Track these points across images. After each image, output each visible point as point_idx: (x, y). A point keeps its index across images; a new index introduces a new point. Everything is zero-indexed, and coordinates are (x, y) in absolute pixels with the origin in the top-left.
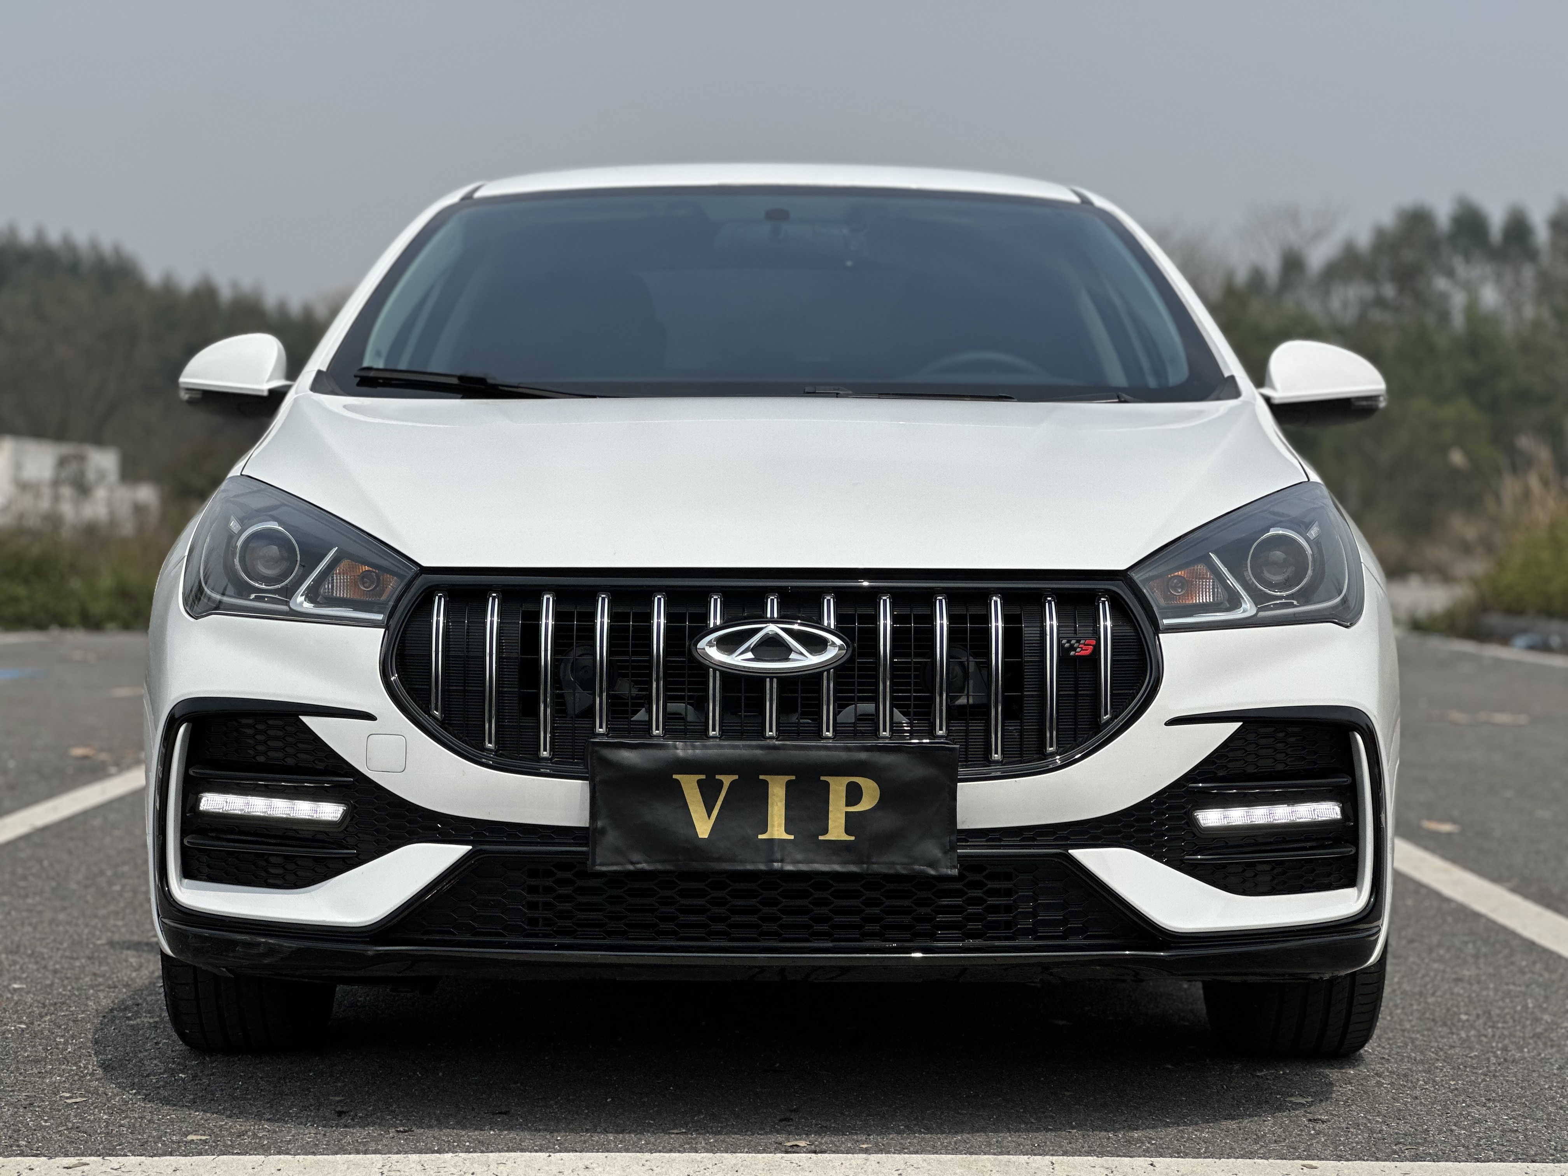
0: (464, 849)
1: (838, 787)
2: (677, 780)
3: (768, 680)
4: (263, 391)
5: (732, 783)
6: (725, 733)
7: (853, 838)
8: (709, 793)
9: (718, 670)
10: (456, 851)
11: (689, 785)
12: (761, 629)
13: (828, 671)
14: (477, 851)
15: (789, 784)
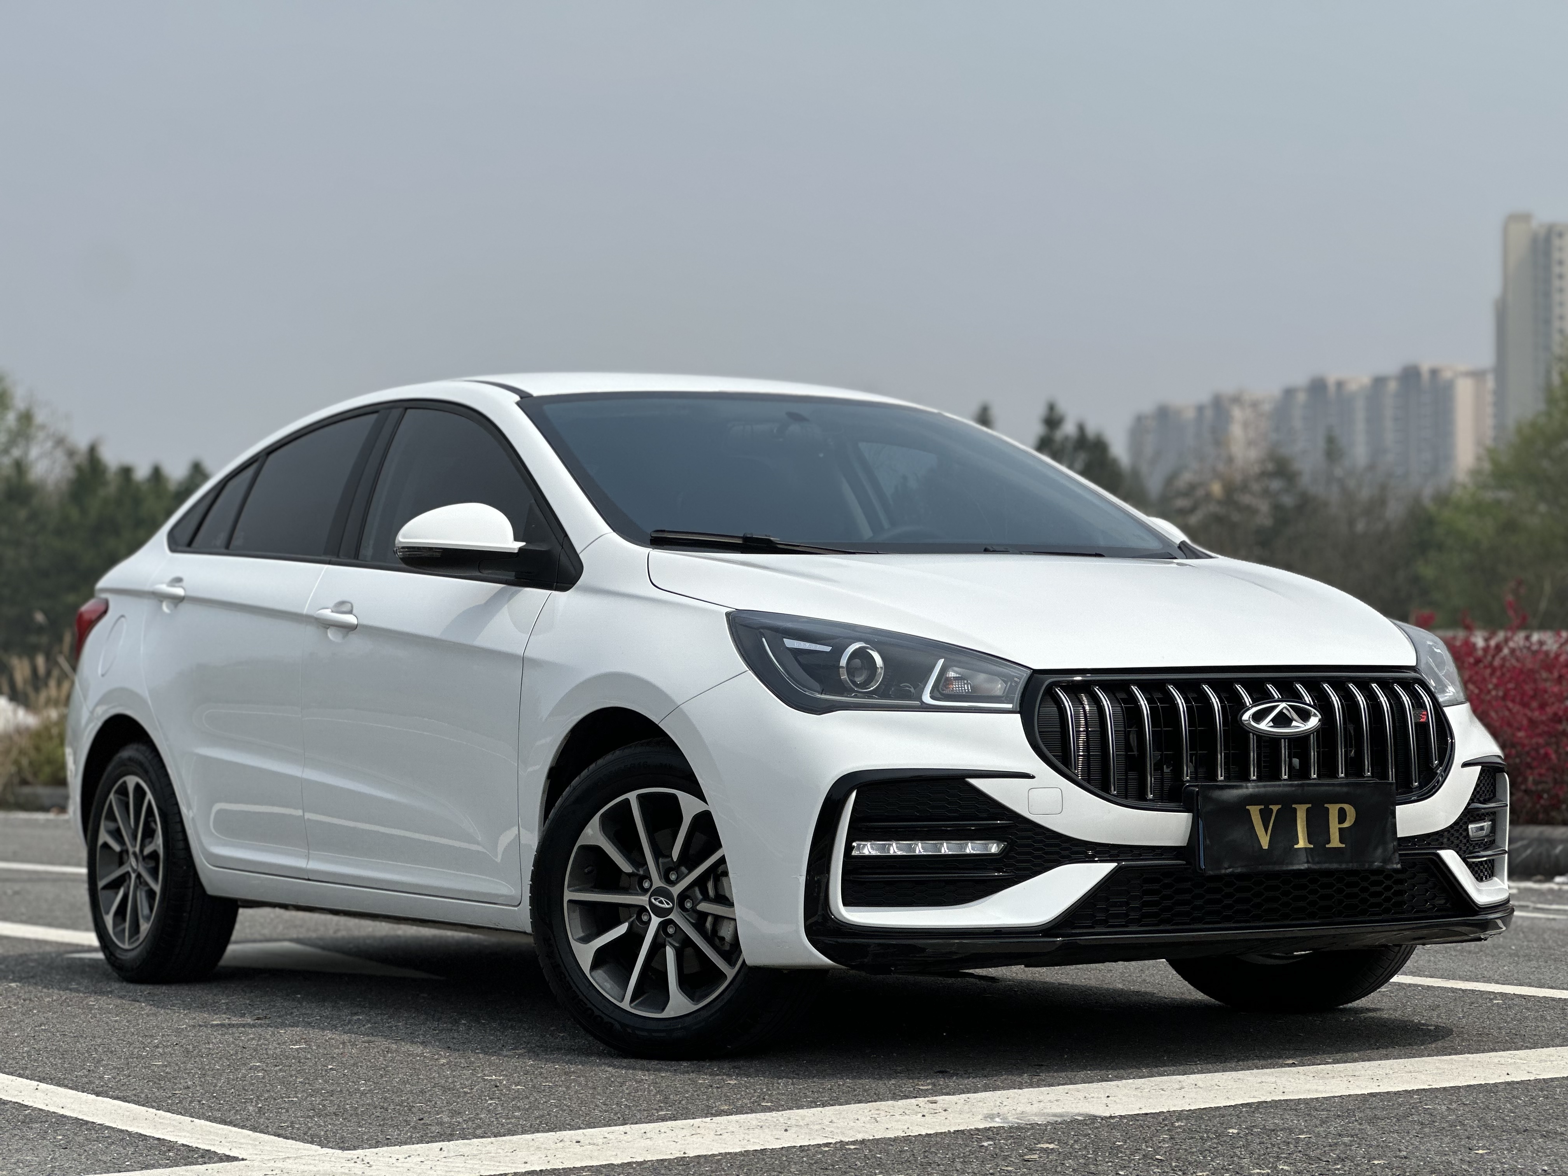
0: (1112, 866)
1: (1333, 810)
2: (1248, 810)
3: (1283, 740)
4: (514, 549)
5: (1278, 811)
6: (1260, 778)
7: (1344, 846)
8: (1265, 816)
9: (1256, 734)
10: (1109, 867)
11: (1255, 811)
12: (1278, 706)
13: (1313, 733)
14: (1120, 867)
15: (1308, 810)
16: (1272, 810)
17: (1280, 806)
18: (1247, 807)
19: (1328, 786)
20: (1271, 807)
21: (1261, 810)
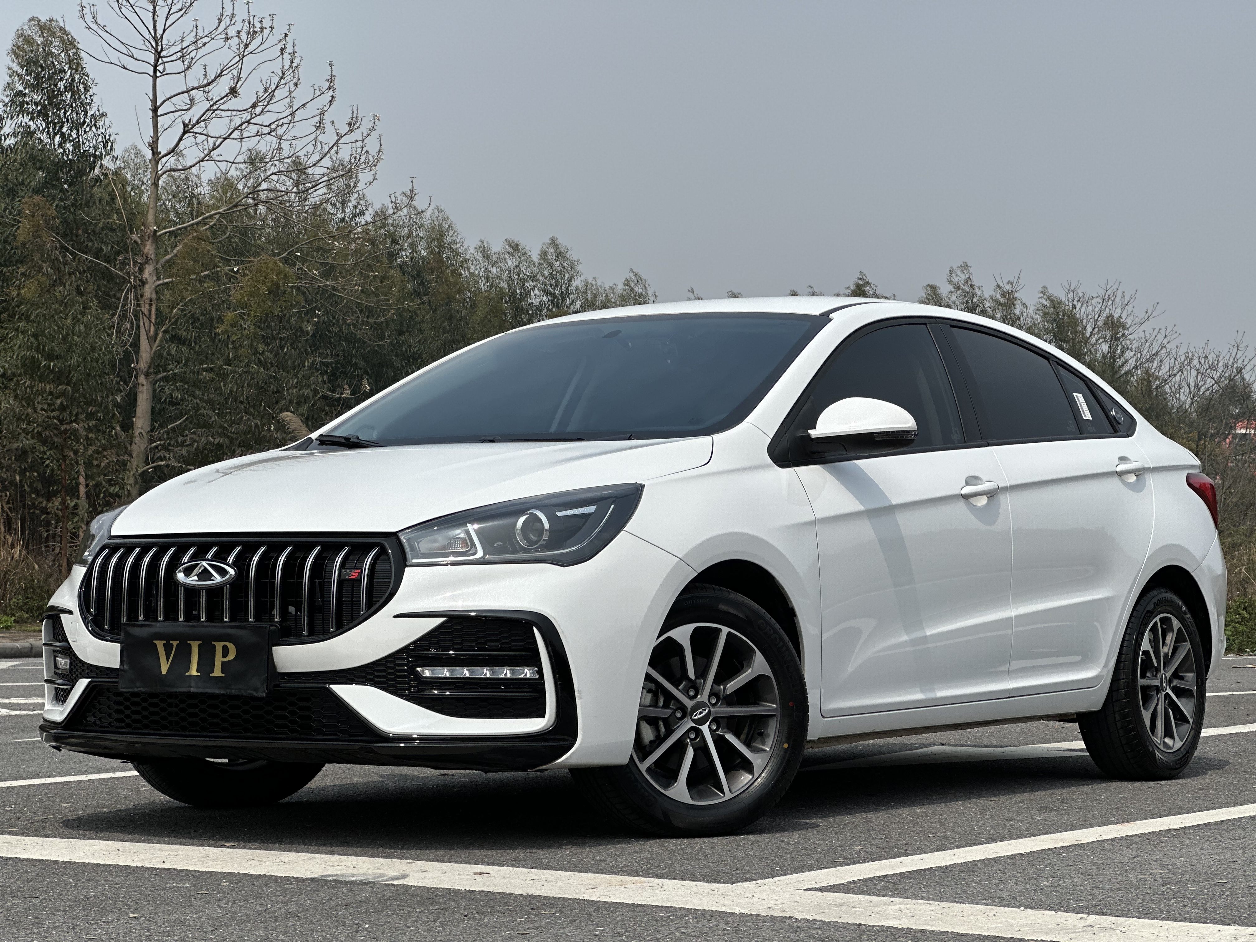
0: (88, 681)
1: (219, 646)
2: (156, 643)
3: (201, 591)
5: (177, 645)
7: (224, 675)
8: (168, 648)
9: (183, 586)
10: (85, 683)
11: (160, 645)
13: (225, 586)
14: (91, 682)
15: (200, 645)
16: (172, 645)
17: (178, 642)
18: (154, 642)
19: (215, 629)
20: (171, 642)
21: (164, 644)
